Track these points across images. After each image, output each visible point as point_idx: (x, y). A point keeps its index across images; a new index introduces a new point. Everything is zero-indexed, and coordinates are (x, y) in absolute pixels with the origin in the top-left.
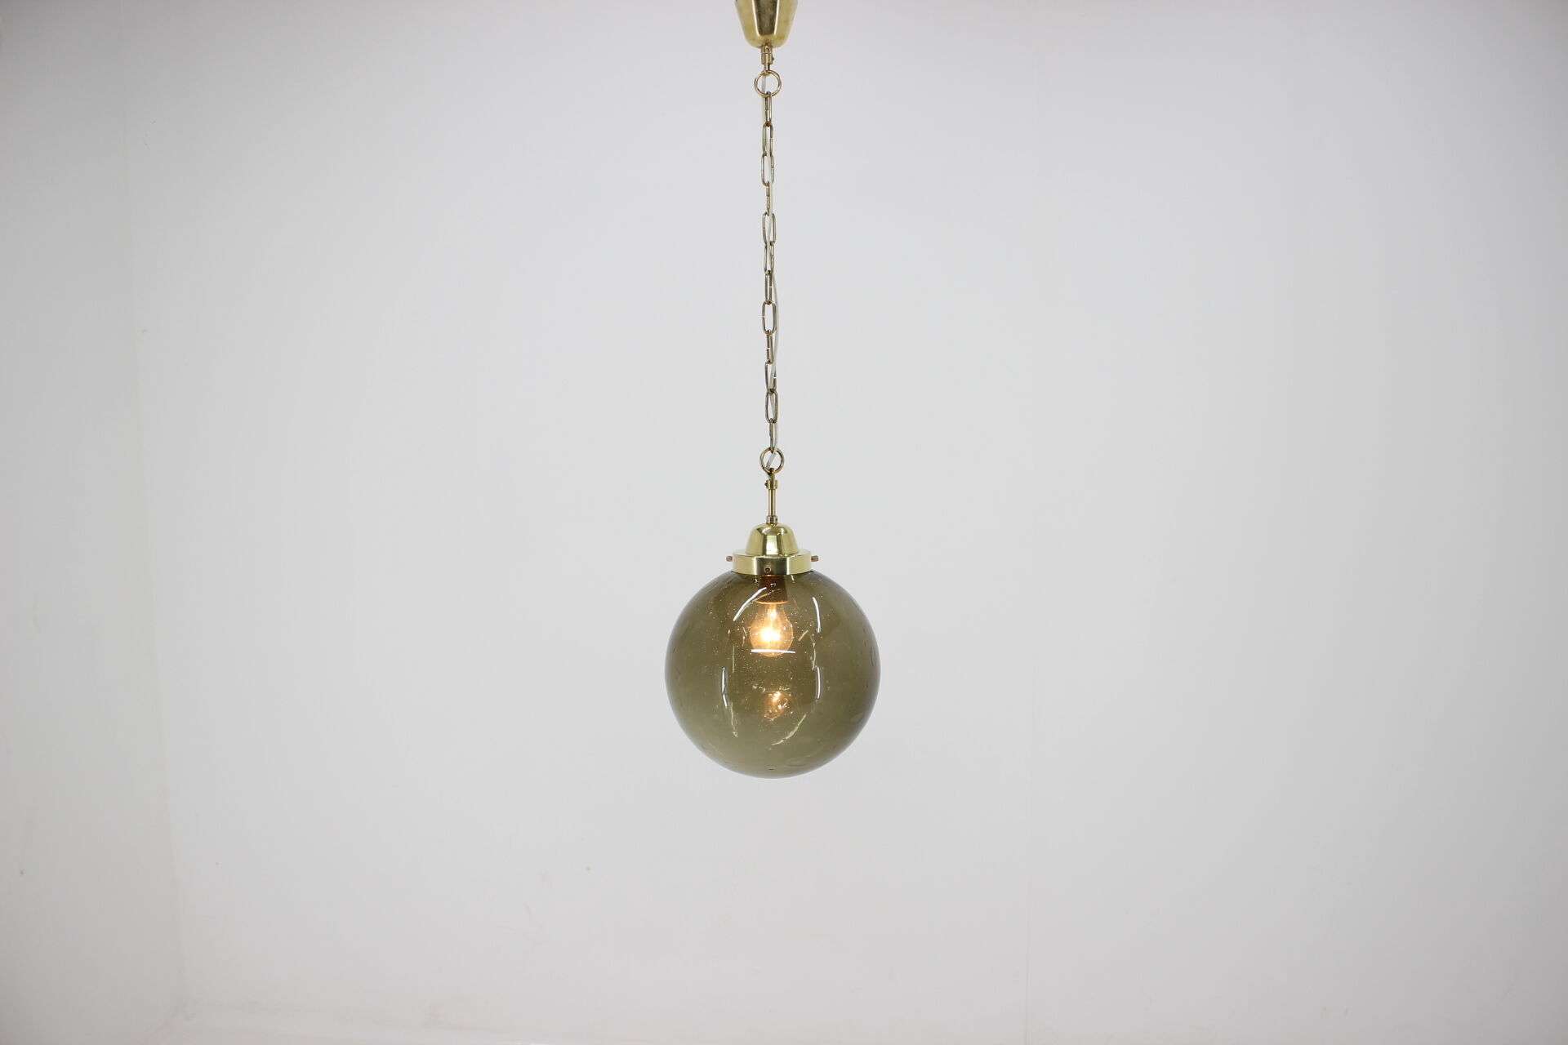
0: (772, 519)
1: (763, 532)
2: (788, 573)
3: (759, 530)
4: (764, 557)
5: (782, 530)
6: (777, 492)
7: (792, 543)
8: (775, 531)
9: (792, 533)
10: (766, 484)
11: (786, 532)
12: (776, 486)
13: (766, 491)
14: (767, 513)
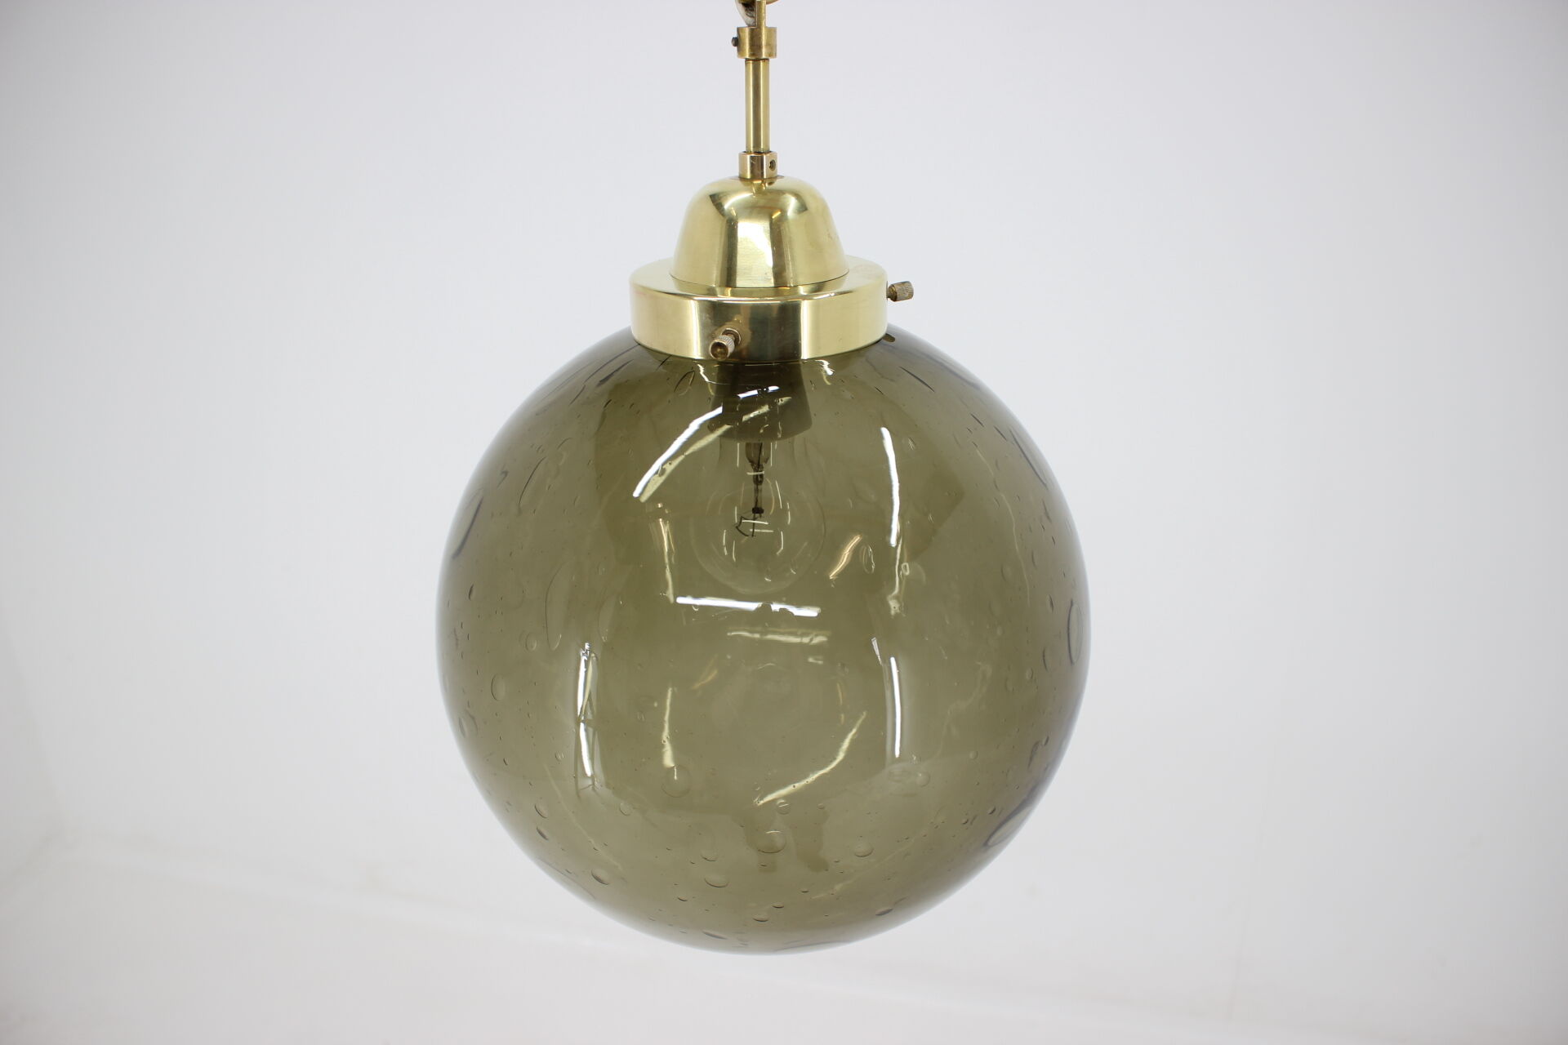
0: (759, 163)
1: (727, 206)
2: (806, 353)
3: (716, 200)
4: (727, 297)
5: (792, 204)
6: (776, 70)
7: (822, 243)
8: (767, 206)
9: (824, 210)
10: (737, 42)
11: (803, 208)
12: (772, 47)
13: (737, 66)
14: (738, 141)
